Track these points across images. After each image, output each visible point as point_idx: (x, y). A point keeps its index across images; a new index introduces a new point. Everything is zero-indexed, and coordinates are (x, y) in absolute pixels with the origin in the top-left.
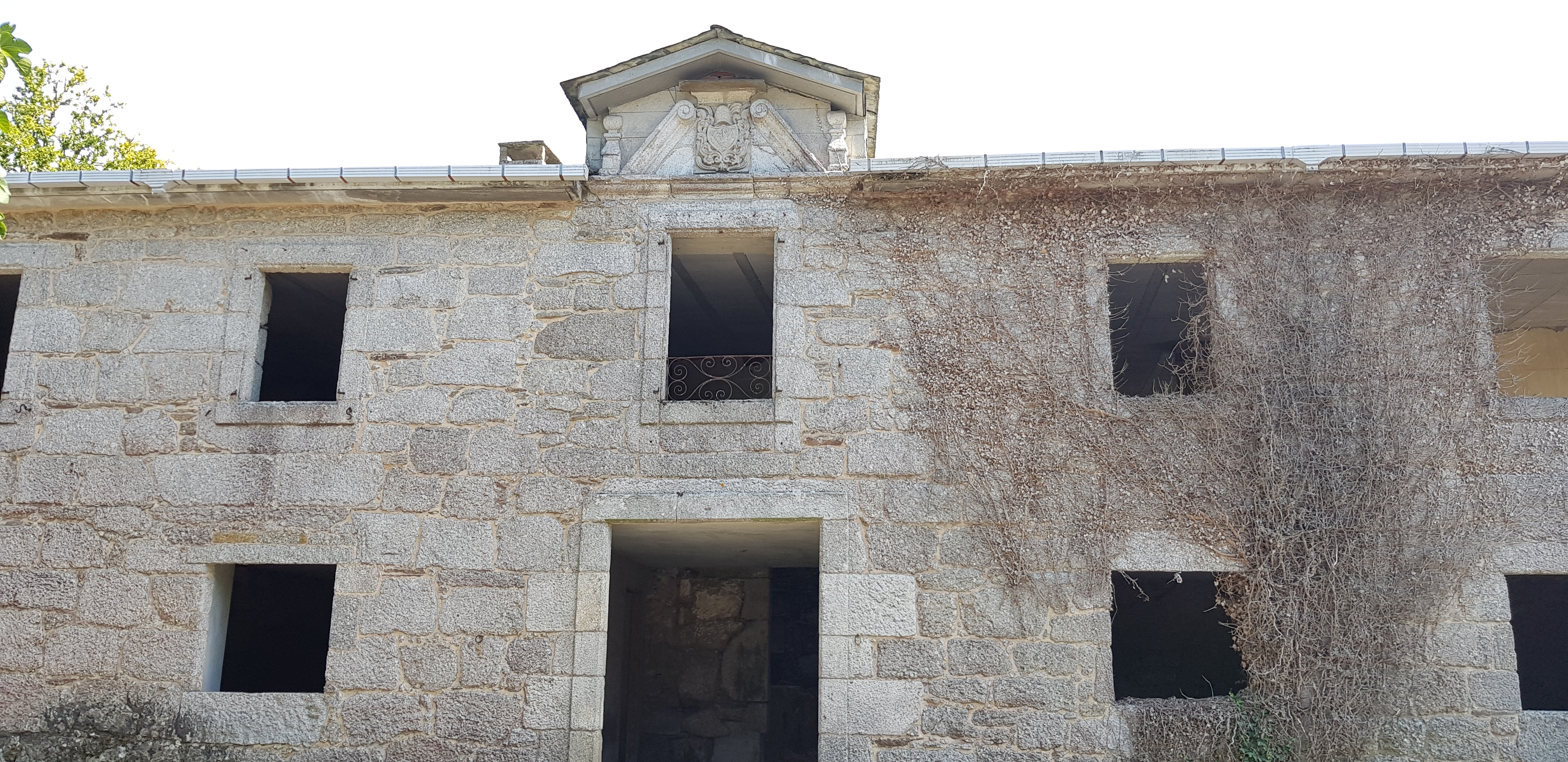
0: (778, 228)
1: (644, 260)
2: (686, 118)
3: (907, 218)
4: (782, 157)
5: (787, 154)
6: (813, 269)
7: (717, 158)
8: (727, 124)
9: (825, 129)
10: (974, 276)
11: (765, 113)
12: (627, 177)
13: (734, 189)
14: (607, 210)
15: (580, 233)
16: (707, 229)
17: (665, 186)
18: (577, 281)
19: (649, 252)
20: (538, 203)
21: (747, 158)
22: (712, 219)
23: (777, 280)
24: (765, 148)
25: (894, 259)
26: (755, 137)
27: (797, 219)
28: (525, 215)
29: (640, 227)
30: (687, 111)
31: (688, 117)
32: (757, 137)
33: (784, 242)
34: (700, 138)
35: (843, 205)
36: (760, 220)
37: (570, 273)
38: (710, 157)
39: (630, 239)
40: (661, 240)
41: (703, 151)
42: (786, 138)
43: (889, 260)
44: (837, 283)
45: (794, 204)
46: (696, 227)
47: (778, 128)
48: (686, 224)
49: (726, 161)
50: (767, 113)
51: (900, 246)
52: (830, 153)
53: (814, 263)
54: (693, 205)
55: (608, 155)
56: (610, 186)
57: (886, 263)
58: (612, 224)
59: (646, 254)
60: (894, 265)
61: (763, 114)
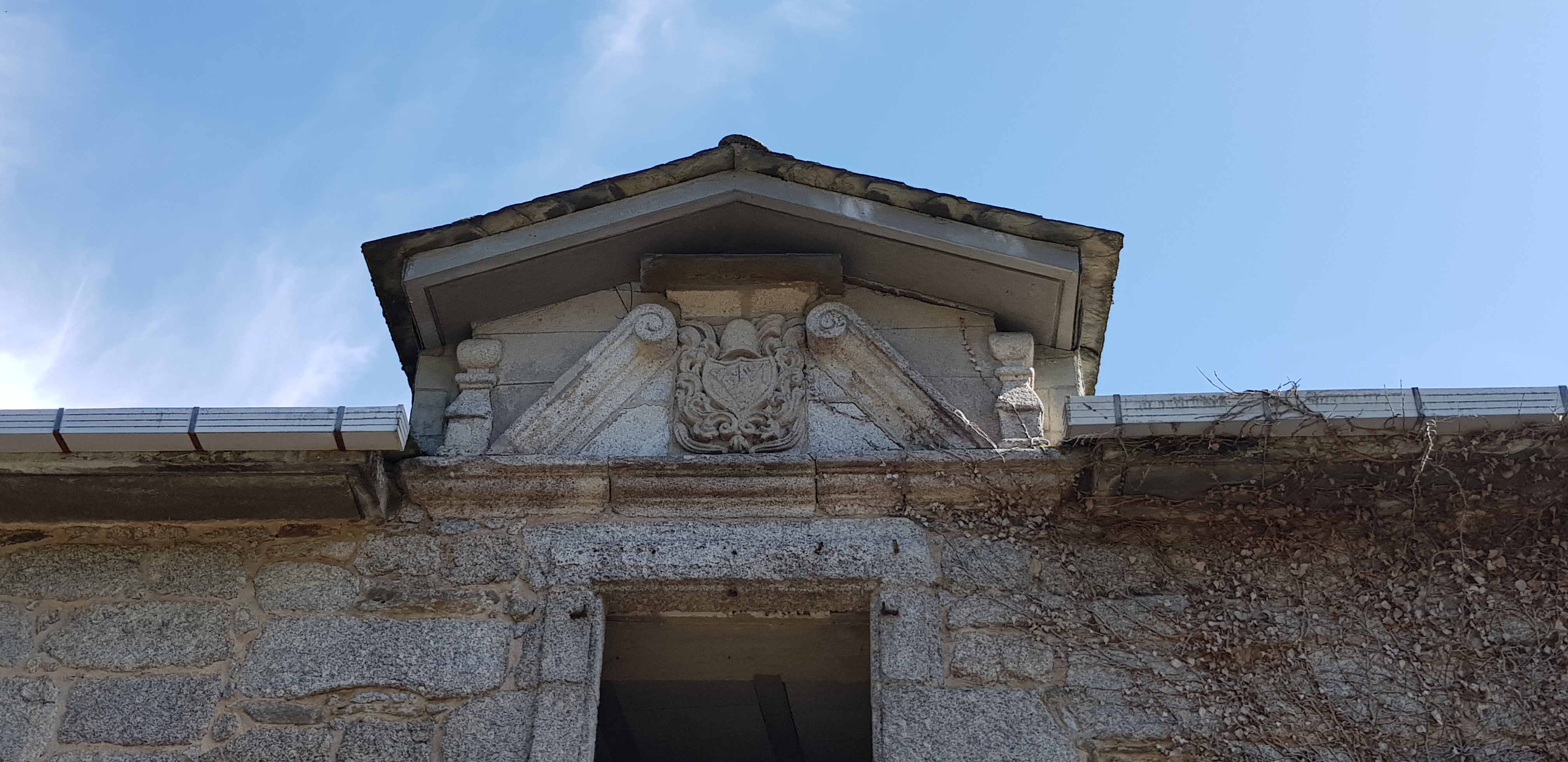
0: (879, 581)
1: (531, 656)
2: (654, 339)
3: (1209, 566)
4: (884, 425)
5: (895, 420)
6: (977, 682)
7: (726, 425)
8: (750, 356)
9: (984, 367)
10: (1412, 707)
11: (843, 329)
12: (503, 461)
13: (768, 492)
14: (446, 539)
15: (373, 595)
16: (697, 582)
17: (595, 484)
18: (349, 709)
19: (548, 634)
20: (275, 525)
21: (798, 427)
22: (710, 558)
23: (882, 707)
24: (841, 407)
25: (1191, 661)
26: (816, 385)
27: (928, 560)
28: (240, 554)
29: (526, 581)
30: (656, 323)
31: (658, 336)
32: (823, 386)
33: (896, 613)
34: (684, 384)
35: (1043, 533)
36: (834, 560)
37: (333, 690)
38: (708, 421)
39: (499, 608)
40: (579, 606)
41: (691, 414)
42: (894, 382)
43: (1176, 663)
44: (1045, 719)
45: (918, 528)
46: (672, 577)
47: (873, 361)
48: (645, 571)
49: (748, 431)
50: (847, 329)
51: (1204, 627)
52: (1003, 414)
53: (977, 668)
54: (663, 528)
55: (461, 417)
56: (460, 483)
57: (1169, 670)
58: (455, 571)
59: (537, 642)
60: (1191, 677)
61: (838, 331)
